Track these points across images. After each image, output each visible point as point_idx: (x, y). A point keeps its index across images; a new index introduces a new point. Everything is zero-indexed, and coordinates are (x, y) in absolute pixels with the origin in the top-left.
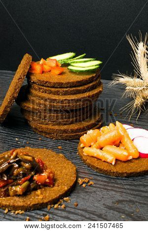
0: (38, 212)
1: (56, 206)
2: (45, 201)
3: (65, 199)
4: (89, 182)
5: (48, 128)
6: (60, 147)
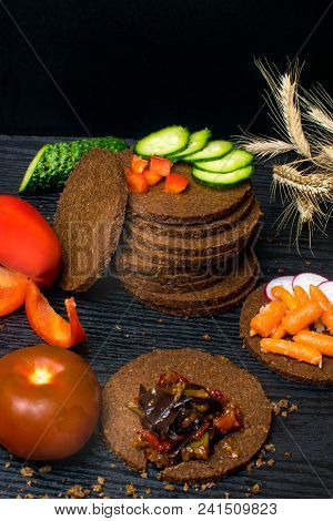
0: (236, 478)
1: (258, 464)
2: (244, 461)
3: (268, 447)
4: (289, 406)
5: (174, 301)
6: (206, 337)
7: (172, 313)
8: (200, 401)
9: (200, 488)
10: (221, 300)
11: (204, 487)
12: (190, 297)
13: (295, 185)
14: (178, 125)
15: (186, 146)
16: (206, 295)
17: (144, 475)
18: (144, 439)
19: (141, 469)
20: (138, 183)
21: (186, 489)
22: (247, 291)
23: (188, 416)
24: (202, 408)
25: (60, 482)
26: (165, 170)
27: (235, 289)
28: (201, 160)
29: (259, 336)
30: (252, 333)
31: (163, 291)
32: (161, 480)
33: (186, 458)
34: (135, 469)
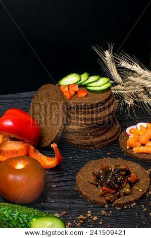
2: (145, 192)
6: (108, 154)
7: (91, 148)
8: (122, 170)
9: (131, 206)
10: (110, 138)
11: (132, 205)
12: (98, 139)
13: (123, 92)
14: (73, 73)
15: (81, 80)
16: (104, 137)
17: (106, 206)
18: (103, 190)
19: (105, 204)
20: (67, 95)
21: (125, 207)
22: (119, 134)
23: (119, 177)
24: (123, 173)
25: (72, 217)
26: (77, 89)
27: (114, 133)
28: (89, 83)
29: (131, 148)
30: (128, 147)
31: (86, 139)
32: (114, 206)
33: (122, 195)
34: (102, 205)
